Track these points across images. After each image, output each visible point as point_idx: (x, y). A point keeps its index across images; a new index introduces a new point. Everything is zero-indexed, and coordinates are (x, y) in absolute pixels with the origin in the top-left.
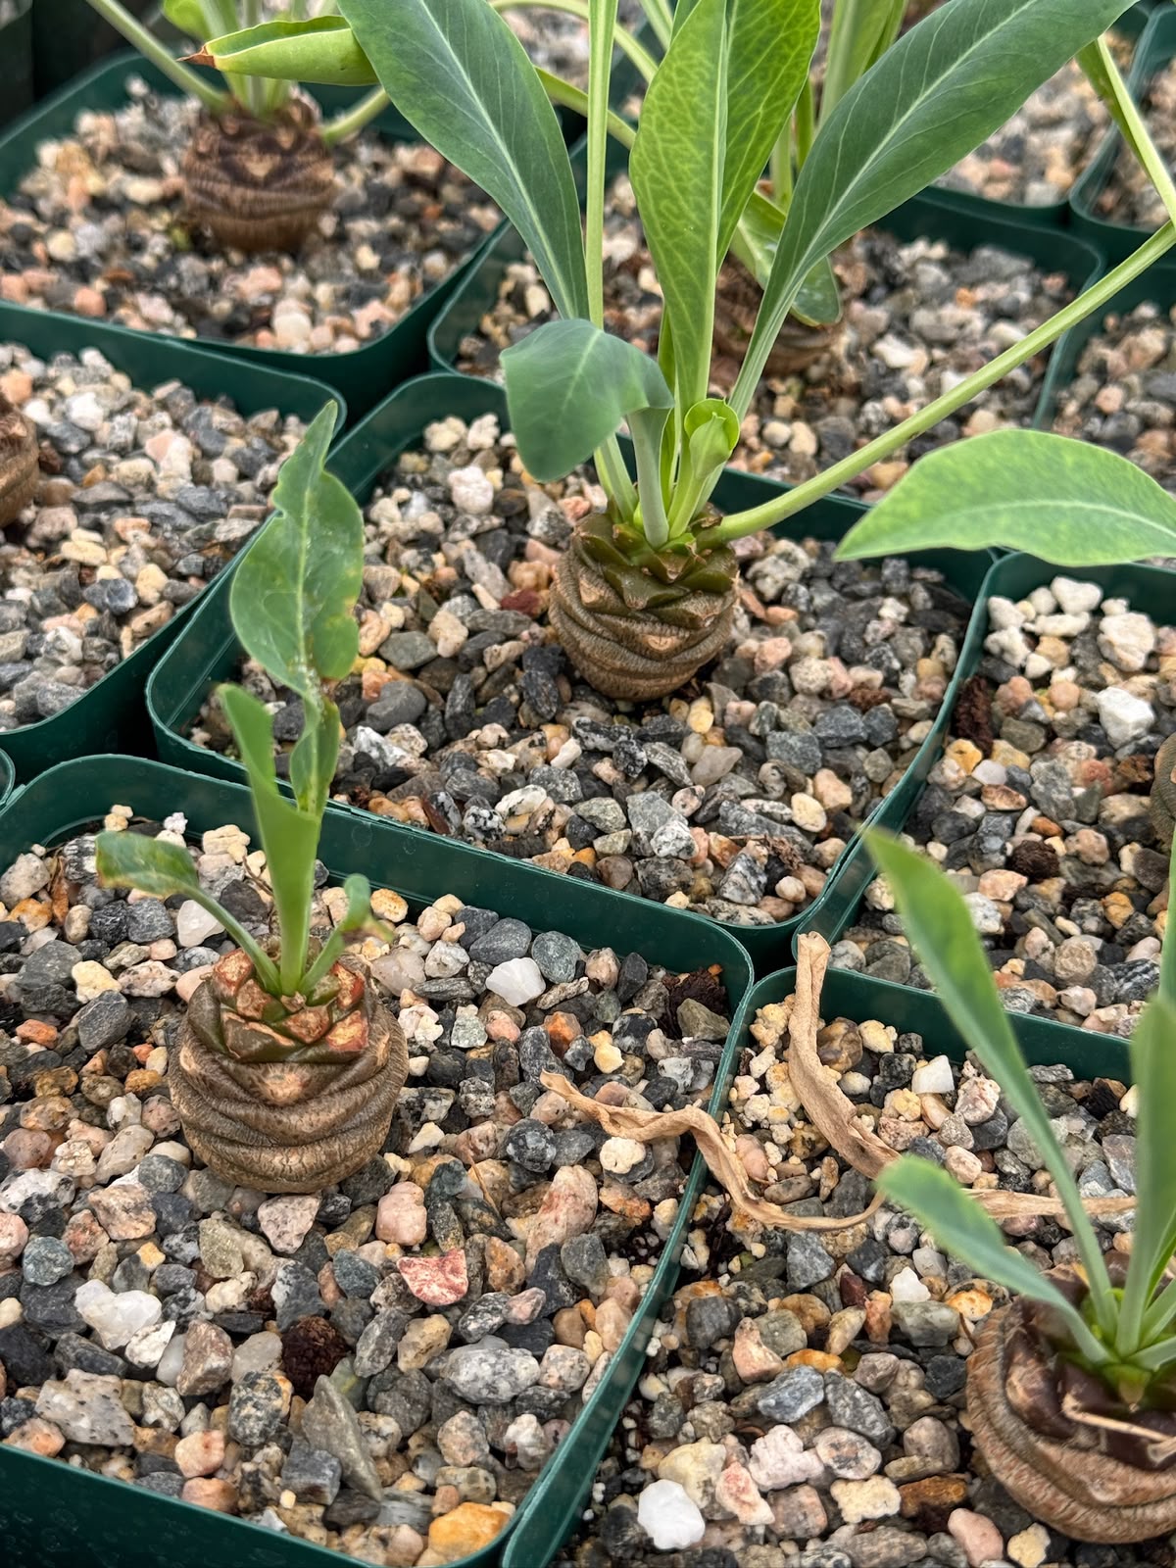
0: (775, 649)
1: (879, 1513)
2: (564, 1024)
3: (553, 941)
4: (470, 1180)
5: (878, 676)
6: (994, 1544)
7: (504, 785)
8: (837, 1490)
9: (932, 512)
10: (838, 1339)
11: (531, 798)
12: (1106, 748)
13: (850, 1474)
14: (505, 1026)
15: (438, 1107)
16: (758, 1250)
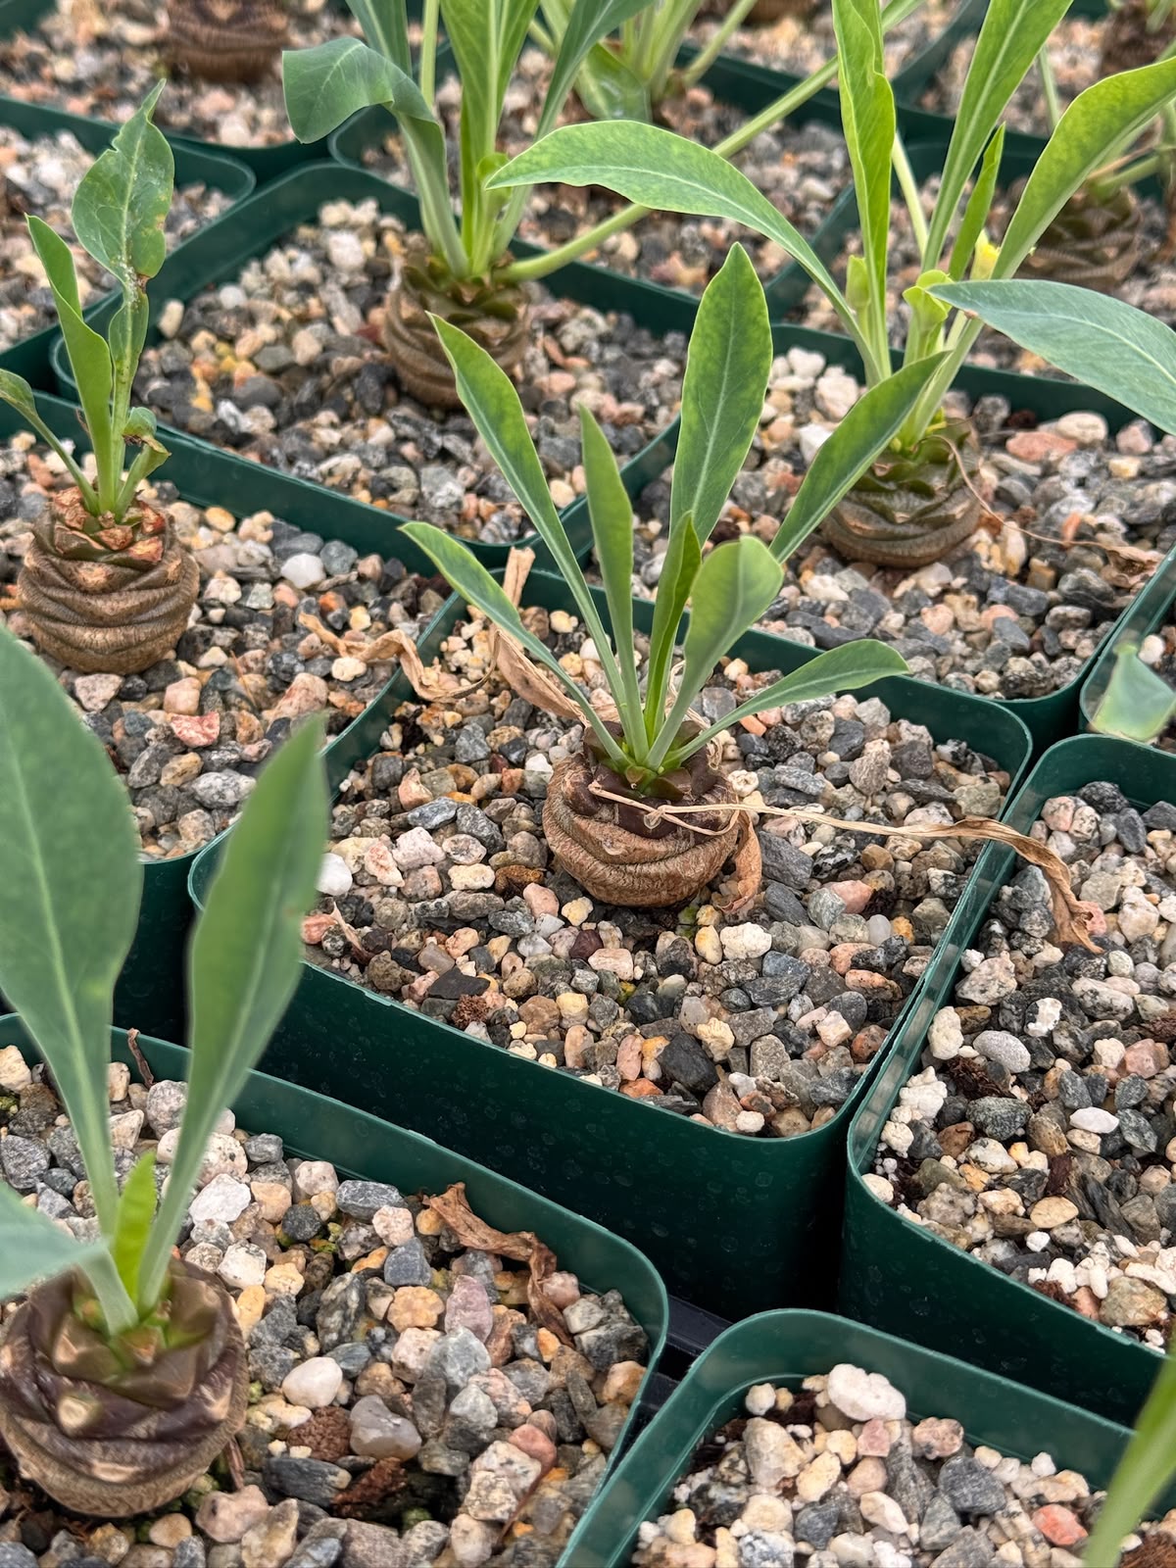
0: (560, 382)
1: (479, 884)
2: (333, 600)
3: (335, 547)
4: (237, 684)
5: (639, 410)
6: (554, 905)
7: (329, 453)
8: (453, 872)
9: (557, 164)
10: (477, 790)
11: (347, 462)
12: (800, 467)
13: (461, 859)
14: (285, 594)
15: (224, 636)
16: (438, 740)
